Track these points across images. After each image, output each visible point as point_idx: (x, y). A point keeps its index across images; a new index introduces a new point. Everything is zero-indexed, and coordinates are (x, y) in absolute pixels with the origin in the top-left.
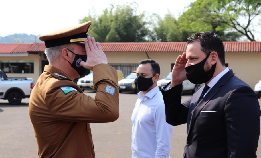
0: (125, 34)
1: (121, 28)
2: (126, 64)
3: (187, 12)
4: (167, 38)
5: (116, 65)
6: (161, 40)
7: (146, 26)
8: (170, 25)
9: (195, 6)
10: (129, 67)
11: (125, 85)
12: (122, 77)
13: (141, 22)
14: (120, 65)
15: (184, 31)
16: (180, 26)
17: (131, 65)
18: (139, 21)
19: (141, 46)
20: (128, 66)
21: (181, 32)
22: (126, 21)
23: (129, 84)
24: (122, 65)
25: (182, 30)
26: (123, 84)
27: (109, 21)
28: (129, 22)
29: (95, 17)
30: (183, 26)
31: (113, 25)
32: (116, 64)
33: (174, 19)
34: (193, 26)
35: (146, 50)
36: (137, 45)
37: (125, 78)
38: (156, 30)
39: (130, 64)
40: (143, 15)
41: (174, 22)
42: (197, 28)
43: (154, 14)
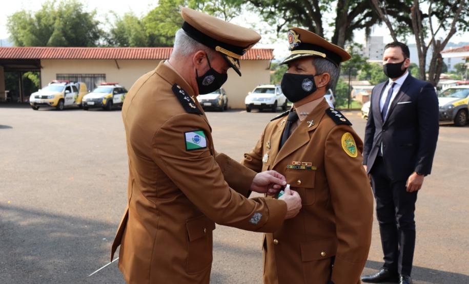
0: (73, 35)
1: (68, 28)
2: (89, 74)
3: (155, 11)
4: (130, 42)
5: (76, 76)
6: (119, 44)
7: (100, 27)
8: (132, 26)
9: (165, 3)
10: (93, 79)
11: (93, 100)
12: (88, 91)
13: (92, 21)
14: (80, 76)
15: (151, 33)
16: (146, 27)
17: (96, 76)
18: (90, 19)
19: (107, 51)
20: (91, 77)
21: (148, 35)
22: (73, 19)
23: (98, 99)
24: (84, 76)
25: (149, 33)
26: (91, 99)
27: (51, 18)
28: (78, 20)
29: (31, 13)
30: (151, 28)
31: (58, 24)
32: (71, 74)
33: (136, 19)
34: (162, 27)
35: (115, 56)
36: (102, 51)
37: (91, 90)
38: (113, 31)
39: (94, 75)
40: (95, 13)
41: (137, 22)
42: (166, 30)
43: (111, 12)
